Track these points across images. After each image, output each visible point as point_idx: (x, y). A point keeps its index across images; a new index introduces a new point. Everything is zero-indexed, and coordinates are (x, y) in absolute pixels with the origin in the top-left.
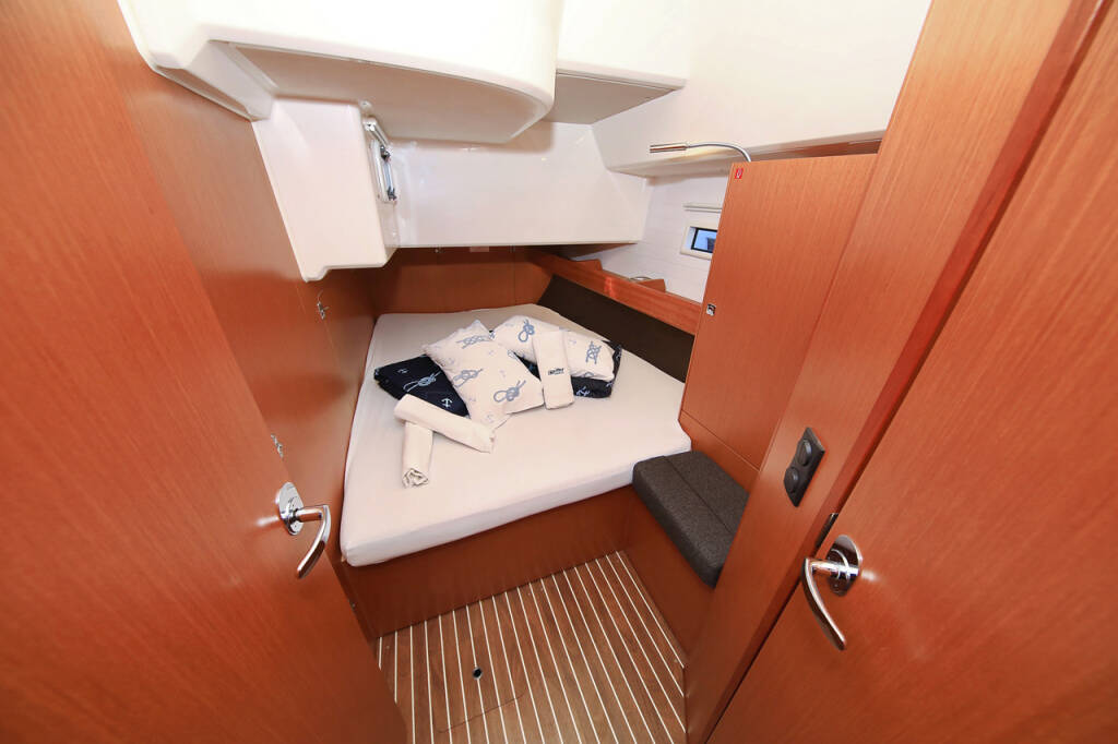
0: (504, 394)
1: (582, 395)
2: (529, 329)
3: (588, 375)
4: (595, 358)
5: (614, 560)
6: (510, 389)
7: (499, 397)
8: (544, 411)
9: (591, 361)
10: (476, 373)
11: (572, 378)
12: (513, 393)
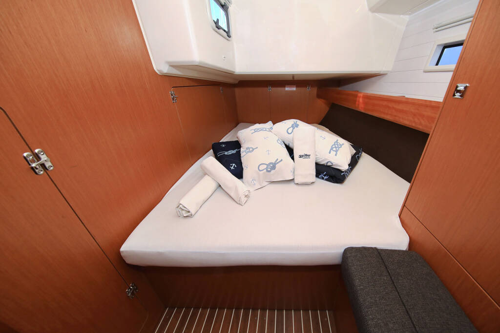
0: (265, 166)
1: (323, 178)
2: (295, 126)
3: (329, 164)
4: (336, 151)
5: (324, 317)
6: (271, 163)
7: (262, 167)
8: (292, 185)
9: (333, 153)
10: (253, 149)
11: (317, 164)
12: (272, 166)
